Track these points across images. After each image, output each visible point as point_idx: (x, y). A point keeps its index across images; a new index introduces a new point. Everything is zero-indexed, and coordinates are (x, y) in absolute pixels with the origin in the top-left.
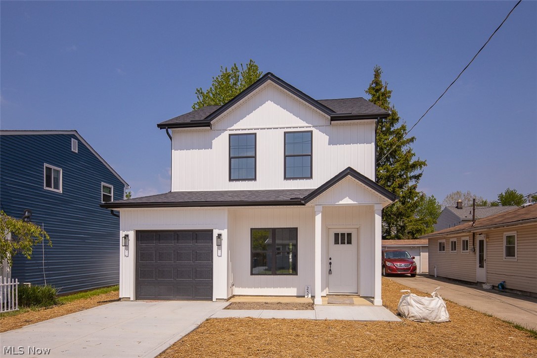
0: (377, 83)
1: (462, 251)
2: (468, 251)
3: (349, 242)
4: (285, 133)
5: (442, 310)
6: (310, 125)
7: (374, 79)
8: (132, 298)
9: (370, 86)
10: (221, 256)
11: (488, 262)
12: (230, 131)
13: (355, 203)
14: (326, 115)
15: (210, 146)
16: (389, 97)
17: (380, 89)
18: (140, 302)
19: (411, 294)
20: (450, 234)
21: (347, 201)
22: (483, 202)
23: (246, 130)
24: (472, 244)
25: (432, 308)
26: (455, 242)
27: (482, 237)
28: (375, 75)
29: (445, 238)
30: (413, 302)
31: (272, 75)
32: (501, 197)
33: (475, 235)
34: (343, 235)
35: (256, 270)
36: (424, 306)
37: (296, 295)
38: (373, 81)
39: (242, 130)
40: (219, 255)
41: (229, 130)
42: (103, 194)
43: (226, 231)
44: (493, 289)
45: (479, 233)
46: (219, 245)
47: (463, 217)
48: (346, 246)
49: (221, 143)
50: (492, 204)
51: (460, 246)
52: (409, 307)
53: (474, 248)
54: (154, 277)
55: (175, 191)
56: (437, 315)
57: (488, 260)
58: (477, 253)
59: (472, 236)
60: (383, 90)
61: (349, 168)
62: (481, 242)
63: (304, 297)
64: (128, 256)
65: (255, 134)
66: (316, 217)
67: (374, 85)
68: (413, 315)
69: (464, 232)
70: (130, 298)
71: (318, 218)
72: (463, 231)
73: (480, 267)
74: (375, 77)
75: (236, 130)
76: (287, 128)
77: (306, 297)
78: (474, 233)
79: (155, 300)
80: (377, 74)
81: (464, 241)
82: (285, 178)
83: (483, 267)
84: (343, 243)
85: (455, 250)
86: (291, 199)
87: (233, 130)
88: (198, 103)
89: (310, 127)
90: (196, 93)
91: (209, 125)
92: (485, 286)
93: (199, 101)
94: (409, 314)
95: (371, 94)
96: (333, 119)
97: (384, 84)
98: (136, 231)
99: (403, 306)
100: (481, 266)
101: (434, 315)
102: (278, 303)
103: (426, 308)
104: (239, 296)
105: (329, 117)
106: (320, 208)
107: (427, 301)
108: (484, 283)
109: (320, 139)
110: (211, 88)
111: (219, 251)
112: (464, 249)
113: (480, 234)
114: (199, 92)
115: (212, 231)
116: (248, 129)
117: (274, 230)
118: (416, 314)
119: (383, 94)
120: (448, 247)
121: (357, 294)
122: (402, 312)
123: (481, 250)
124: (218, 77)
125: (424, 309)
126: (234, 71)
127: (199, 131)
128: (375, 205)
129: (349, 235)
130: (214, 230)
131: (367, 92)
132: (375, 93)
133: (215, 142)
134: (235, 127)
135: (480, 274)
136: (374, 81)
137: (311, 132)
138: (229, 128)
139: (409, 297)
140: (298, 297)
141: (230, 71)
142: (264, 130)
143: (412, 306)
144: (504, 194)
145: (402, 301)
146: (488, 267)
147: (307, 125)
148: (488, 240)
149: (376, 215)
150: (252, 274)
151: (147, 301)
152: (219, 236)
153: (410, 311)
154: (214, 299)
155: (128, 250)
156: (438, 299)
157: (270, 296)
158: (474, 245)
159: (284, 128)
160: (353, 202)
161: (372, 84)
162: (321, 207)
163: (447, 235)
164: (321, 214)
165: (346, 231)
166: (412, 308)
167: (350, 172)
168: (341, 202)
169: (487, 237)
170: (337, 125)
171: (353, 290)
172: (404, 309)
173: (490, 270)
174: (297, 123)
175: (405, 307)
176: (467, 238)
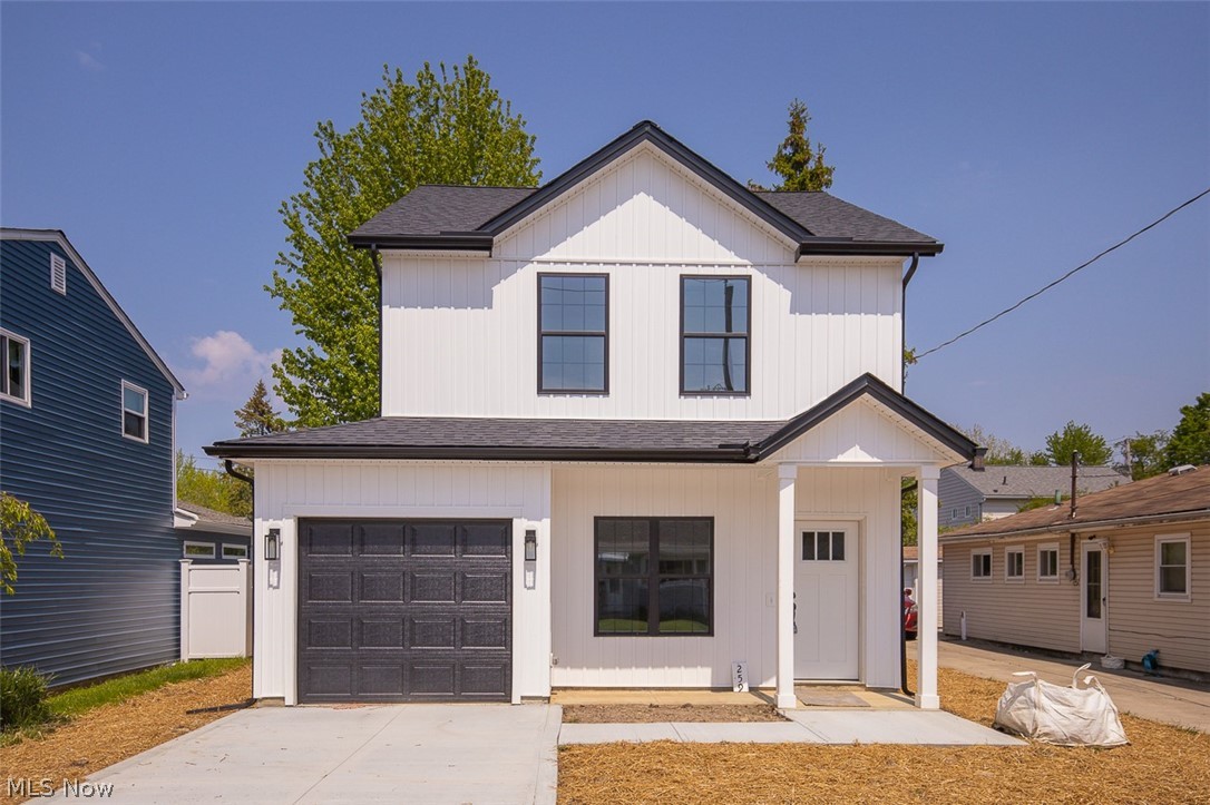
0: (797, 146)
1: (1039, 576)
2: (1057, 577)
3: (839, 555)
4: (683, 278)
5: (1110, 719)
6: (746, 262)
7: (790, 135)
8: (291, 699)
9: (780, 152)
10: (533, 588)
11: (1111, 605)
12: (540, 265)
13: (876, 460)
14: (788, 240)
15: (486, 301)
16: (828, 184)
17: (806, 162)
18: (312, 710)
19: (1040, 681)
20: (1010, 536)
21: (855, 455)
22: (1012, 453)
23: (581, 263)
24: (1069, 561)
25: (1091, 715)
26: (1020, 555)
27: (1097, 545)
28: (793, 124)
29: (990, 545)
30: (1045, 701)
31: (654, 127)
32: (1054, 442)
33: (1077, 540)
34: (824, 537)
35: (606, 624)
36: (1072, 710)
37: (709, 685)
38: (787, 140)
39: (572, 263)
40: (530, 584)
41: (539, 262)
42: (126, 412)
43: (547, 522)
44: (1125, 668)
45: (1089, 535)
46: (530, 560)
47: (988, 492)
48: (831, 564)
49: (516, 295)
50: (1033, 458)
51: (1035, 565)
52: (1037, 711)
53: (1074, 570)
54: (349, 643)
55: (391, 415)
56: (1101, 731)
57: (1112, 599)
58: (1081, 583)
59: (1069, 541)
60: (811, 165)
61: (868, 376)
62: (1094, 558)
63: (731, 689)
64: (278, 587)
65: (606, 277)
66: (781, 493)
67: (789, 150)
68: (1046, 730)
69: (1050, 531)
70: (283, 699)
71: (787, 496)
72: (1048, 527)
73: (1090, 615)
74: (793, 130)
75: (555, 263)
76: (687, 265)
77: (736, 689)
78: (1073, 535)
79: (352, 702)
80: (797, 124)
81: (1044, 554)
82: (682, 392)
83: (1099, 617)
84: (823, 556)
85: (1020, 573)
86: (721, 446)
87: (549, 262)
88: (321, 161)
89: (746, 266)
90: (317, 135)
91: (487, 246)
92: (1106, 662)
93: (324, 159)
94: (1036, 729)
95: (783, 172)
96: (806, 250)
97: (814, 150)
98: (299, 518)
99: (1019, 709)
100: (1093, 612)
101: (1094, 729)
102: (685, 706)
103: (1077, 714)
104: (565, 689)
105: (796, 245)
106: (791, 471)
107: (1079, 698)
108: (1104, 655)
109: (770, 299)
110: (362, 126)
111: (530, 575)
112: (1011, 573)
113: (1091, 538)
114: (326, 132)
115: (509, 522)
116: (588, 263)
117: (654, 522)
118: (1054, 728)
119: (815, 176)
120: (1001, 567)
121: (857, 681)
122: (1015, 723)
123: (1094, 575)
124: (376, 95)
125: (1072, 717)
126: (424, 83)
127: (455, 260)
128: (924, 468)
129: (839, 537)
130: (515, 522)
131: (771, 166)
132: (792, 171)
133: (501, 291)
134: (553, 254)
135: (1092, 633)
136: (789, 139)
137: (748, 279)
138: (538, 258)
139: (1032, 689)
140: (714, 689)
141: (411, 82)
142: (629, 267)
143: (1044, 710)
144: (1061, 435)
145: (1014, 698)
146: (1111, 616)
147: (738, 260)
148: (1112, 552)
149: (924, 490)
150: (597, 634)
151: (336, 705)
152: (531, 536)
153: (1040, 720)
154: (516, 699)
155: (278, 569)
156: (1099, 693)
157: (645, 689)
158: (1072, 563)
159: (680, 265)
160: (868, 459)
161: (785, 147)
162: (794, 468)
163: (1002, 537)
164: (793, 485)
165: (831, 528)
166: (1044, 714)
167: (870, 384)
168: (841, 458)
169: (1111, 544)
170: (810, 265)
171: (848, 671)
172: (1021, 715)
173: (1115, 622)
174: (713, 255)
175: (1025, 711)
176: (1054, 547)
